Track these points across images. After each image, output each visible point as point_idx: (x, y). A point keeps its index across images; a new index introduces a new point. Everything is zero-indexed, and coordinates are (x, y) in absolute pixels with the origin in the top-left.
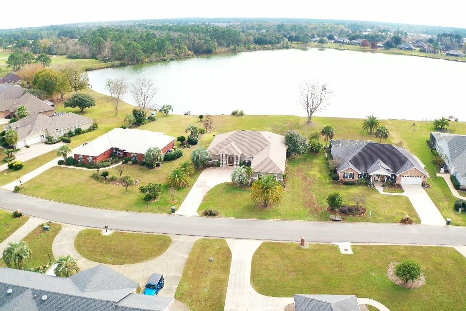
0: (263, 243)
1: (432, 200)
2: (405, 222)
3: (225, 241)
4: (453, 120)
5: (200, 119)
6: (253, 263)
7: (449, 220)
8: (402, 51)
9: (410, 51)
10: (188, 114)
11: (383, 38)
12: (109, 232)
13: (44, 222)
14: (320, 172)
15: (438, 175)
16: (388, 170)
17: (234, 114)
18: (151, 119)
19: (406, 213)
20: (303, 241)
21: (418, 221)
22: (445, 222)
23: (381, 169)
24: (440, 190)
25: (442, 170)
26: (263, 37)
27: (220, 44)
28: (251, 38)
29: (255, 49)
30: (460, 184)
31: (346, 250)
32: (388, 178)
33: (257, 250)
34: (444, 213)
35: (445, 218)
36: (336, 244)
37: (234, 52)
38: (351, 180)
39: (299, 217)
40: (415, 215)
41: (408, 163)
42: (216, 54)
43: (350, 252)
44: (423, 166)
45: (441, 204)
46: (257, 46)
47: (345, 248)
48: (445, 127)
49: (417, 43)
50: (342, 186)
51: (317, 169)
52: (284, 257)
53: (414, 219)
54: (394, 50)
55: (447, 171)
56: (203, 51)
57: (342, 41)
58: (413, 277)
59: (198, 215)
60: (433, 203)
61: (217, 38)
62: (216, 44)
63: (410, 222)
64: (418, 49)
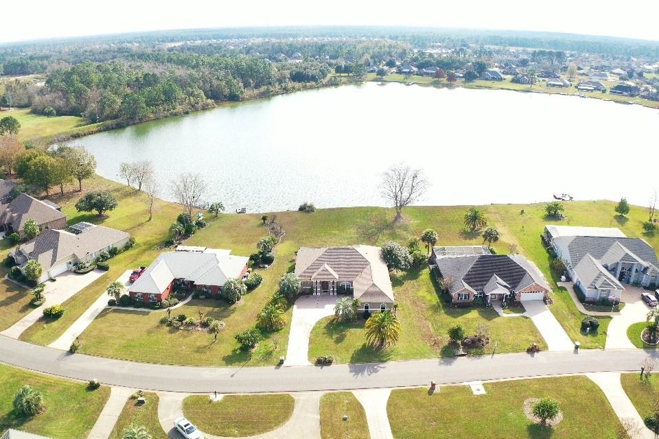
0: (393, 391)
1: (557, 319)
2: (532, 350)
3: (351, 394)
4: (567, 198)
5: (263, 221)
6: (390, 416)
7: (578, 343)
8: (489, 83)
9: (498, 83)
10: (243, 211)
11: (462, 64)
12: (220, 398)
13: (133, 392)
14: (429, 292)
15: (559, 284)
16: (505, 286)
17: (302, 209)
18: (200, 225)
19: (531, 338)
20: (433, 385)
21: (546, 347)
22: (574, 346)
23: (498, 287)
24: (563, 304)
25: (563, 278)
26: (302, 70)
27: (246, 85)
28: (287, 73)
29: (294, 89)
30: (585, 296)
31: (478, 390)
32: (507, 296)
33: (388, 401)
34: (571, 335)
35: (573, 341)
36: (466, 384)
37: (267, 95)
38: (466, 301)
39: (422, 355)
40: (541, 340)
41: (527, 276)
42: (243, 100)
43: (483, 392)
44: (541, 275)
45: (566, 324)
46: (297, 85)
47: (478, 389)
48: (560, 212)
49: (507, 68)
50: (457, 310)
51: (425, 289)
52: (419, 406)
53: (540, 346)
54: (478, 82)
55: (569, 279)
56: (224, 97)
57: (408, 70)
58: (551, 416)
59: (311, 364)
60: (558, 323)
61: (242, 77)
62: (241, 84)
63: (538, 351)
64: (509, 77)
